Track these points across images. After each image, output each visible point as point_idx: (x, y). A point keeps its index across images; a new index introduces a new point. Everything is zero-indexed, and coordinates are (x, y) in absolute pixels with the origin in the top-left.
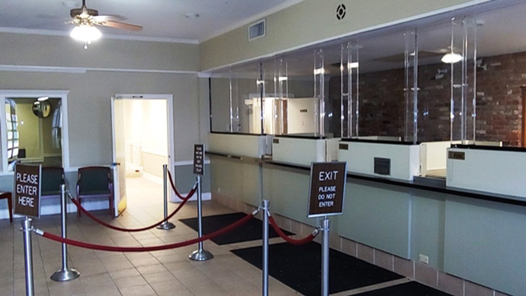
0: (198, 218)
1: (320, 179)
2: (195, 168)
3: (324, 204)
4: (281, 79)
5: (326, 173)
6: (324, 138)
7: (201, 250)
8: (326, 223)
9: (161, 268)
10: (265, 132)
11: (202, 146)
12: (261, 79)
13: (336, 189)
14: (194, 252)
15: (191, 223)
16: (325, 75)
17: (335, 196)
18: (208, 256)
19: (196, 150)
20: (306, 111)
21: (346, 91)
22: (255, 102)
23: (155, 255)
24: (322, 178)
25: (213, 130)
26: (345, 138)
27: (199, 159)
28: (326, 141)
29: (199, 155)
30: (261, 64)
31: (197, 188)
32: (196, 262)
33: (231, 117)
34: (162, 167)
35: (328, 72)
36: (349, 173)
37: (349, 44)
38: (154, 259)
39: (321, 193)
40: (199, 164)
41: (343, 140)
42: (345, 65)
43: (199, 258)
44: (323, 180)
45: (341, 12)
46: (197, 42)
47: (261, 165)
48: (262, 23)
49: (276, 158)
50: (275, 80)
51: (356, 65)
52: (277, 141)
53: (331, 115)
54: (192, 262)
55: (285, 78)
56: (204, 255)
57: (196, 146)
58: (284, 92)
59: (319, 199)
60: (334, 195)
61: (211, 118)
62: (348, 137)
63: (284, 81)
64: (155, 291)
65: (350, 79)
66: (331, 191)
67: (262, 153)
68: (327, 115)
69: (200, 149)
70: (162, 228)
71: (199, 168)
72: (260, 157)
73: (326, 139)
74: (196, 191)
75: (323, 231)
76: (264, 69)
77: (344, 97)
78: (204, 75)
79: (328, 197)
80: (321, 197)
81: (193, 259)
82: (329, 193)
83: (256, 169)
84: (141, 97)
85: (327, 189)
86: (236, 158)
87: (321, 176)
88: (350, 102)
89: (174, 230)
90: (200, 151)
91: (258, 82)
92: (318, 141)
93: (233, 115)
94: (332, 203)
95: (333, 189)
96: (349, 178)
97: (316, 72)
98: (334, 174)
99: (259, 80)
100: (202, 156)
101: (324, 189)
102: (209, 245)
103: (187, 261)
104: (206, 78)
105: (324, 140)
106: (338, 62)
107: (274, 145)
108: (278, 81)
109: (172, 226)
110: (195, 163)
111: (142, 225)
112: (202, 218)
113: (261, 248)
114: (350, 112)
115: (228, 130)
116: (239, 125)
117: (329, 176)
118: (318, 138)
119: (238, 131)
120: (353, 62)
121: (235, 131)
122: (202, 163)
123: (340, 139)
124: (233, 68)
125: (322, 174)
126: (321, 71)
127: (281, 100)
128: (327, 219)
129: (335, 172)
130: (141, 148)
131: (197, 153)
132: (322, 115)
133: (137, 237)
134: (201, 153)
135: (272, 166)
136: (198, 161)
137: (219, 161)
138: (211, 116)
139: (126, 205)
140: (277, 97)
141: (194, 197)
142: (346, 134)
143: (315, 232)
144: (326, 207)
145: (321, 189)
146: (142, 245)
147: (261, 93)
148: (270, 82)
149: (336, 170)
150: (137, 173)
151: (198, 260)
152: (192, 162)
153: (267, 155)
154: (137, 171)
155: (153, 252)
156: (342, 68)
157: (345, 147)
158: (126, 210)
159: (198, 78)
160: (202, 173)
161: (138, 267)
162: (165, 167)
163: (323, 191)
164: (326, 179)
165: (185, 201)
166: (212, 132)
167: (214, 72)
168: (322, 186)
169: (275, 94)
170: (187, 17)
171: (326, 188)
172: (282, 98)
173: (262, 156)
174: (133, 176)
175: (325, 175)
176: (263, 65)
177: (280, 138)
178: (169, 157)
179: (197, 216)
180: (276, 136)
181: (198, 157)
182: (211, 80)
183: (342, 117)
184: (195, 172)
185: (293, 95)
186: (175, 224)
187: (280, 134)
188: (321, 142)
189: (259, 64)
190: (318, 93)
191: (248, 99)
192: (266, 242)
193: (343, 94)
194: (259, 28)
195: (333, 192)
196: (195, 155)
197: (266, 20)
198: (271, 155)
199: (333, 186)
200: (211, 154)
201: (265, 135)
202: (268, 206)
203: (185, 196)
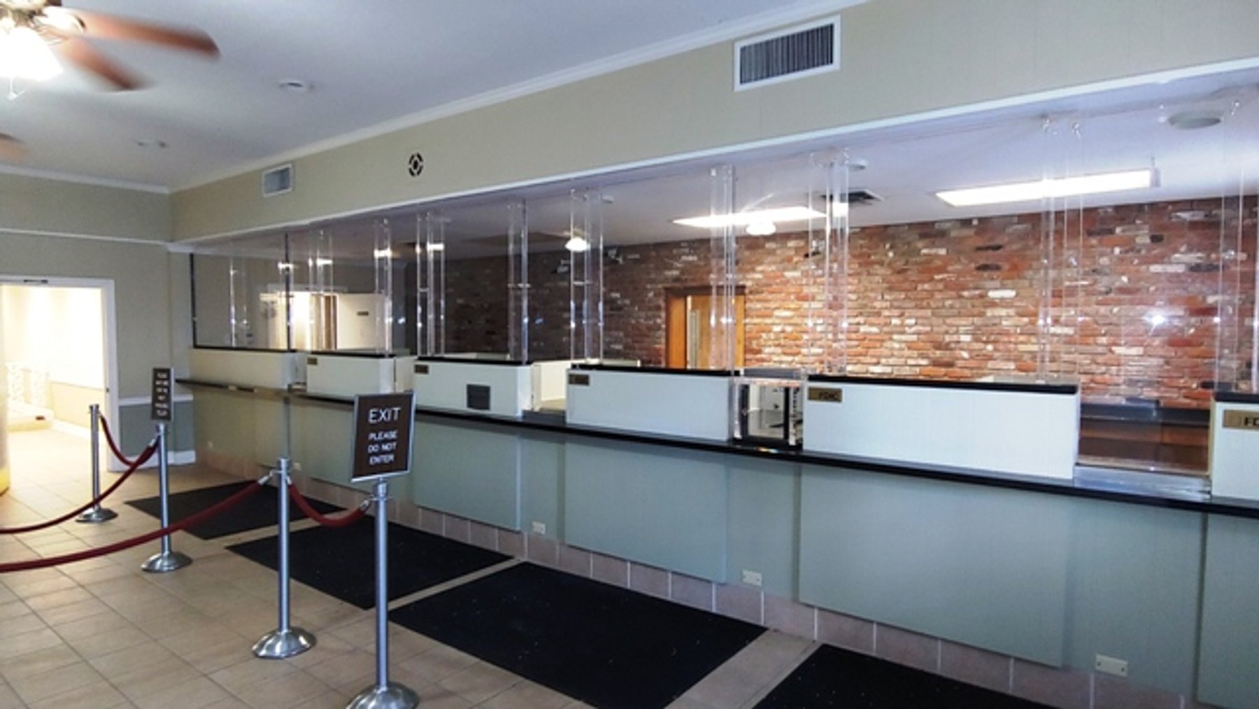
0: (159, 499)
1: (371, 421)
2: (154, 409)
3: (377, 460)
4: (321, 262)
5: (381, 411)
6: (391, 356)
7: (167, 553)
8: (381, 489)
9: (79, 595)
10: (293, 347)
11: (167, 371)
12: (287, 261)
13: (397, 434)
14: (153, 558)
15: (148, 506)
16: (393, 260)
17: (397, 446)
18: (181, 561)
19: (156, 378)
20: (366, 314)
21: (424, 285)
22: (276, 298)
23: (66, 572)
24: (374, 419)
25: (199, 343)
26: (424, 356)
27: (162, 394)
28: (395, 362)
29: (162, 386)
30: (286, 236)
31: (157, 444)
32: (155, 575)
33: (233, 321)
34: (88, 409)
35: (397, 255)
36: (419, 409)
37: (428, 214)
38: (65, 579)
39: (373, 442)
40: (162, 402)
41: (421, 359)
42: (423, 246)
43: (162, 566)
44: (375, 421)
45: (416, 165)
46: (165, 190)
47: (287, 401)
48: (286, 170)
49: (312, 389)
50: (311, 263)
51: (440, 247)
52: (314, 362)
53: (402, 321)
54: (148, 576)
55: (329, 262)
56: (172, 561)
57: (156, 371)
58: (327, 283)
59: (370, 451)
60: (395, 444)
61: (194, 323)
62: (429, 354)
63: (326, 267)
64: (62, 639)
65: (431, 267)
66: (390, 438)
67: (289, 380)
68: (395, 321)
69: (164, 376)
70: (87, 519)
71: (162, 409)
72: (286, 387)
73: (395, 358)
74: (157, 450)
75: (377, 503)
76: (291, 245)
77: (422, 293)
78: (180, 249)
79: (385, 447)
80: (373, 448)
81: (150, 569)
82: (386, 441)
83: (279, 406)
84: (45, 282)
85: (383, 435)
86: (246, 390)
87: (372, 415)
88: (431, 302)
89: (113, 521)
90: (163, 380)
91: (282, 266)
92: (381, 361)
93: (236, 319)
94: (391, 457)
95: (393, 435)
96: (420, 416)
97: (378, 254)
98: (393, 412)
99: (283, 262)
100: (168, 387)
101: (377, 436)
102: (184, 541)
103: (137, 575)
104: (184, 254)
105: (391, 360)
106: (412, 241)
107: (310, 368)
108: (315, 266)
109: (109, 515)
110: (155, 400)
111: (44, 517)
112: (169, 496)
113: (276, 539)
114: (431, 316)
115: (227, 343)
116: (249, 335)
117: (386, 415)
118: (381, 356)
119: (245, 345)
120: (436, 241)
121: (240, 345)
122: (168, 400)
123: (416, 357)
124: (237, 240)
125: (374, 413)
126: (387, 253)
127: (321, 295)
128: (384, 482)
129: (396, 409)
130: (47, 374)
131: (158, 383)
132: (389, 320)
133: (29, 543)
134: (166, 383)
135: (307, 401)
136: (161, 398)
137: (210, 397)
138: (196, 319)
139: (9, 483)
140: (315, 290)
141: (153, 461)
142: (424, 350)
143: (364, 505)
144: (382, 464)
145: (372, 436)
146: (39, 555)
147: (287, 283)
148: (302, 265)
149: (396, 406)
150: (41, 422)
151: (160, 571)
152: (149, 400)
153: (298, 383)
154: (40, 418)
155: (64, 567)
156: (418, 250)
157: (424, 370)
158: (9, 492)
159: (169, 253)
160: (167, 418)
161: (27, 598)
162: (94, 410)
163: (375, 438)
164: (381, 419)
165: (133, 468)
166: (196, 347)
167: (200, 245)
168: (373, 431)
169: (311, 286)
170: (141, 144)
171: (380, 434)
172: (322, 292)
173: (290, 386)
174: (30, 429)
175: (378, 415)
176: (290, 238)
177: (320, 358)
178: (108, 390)
179: (157, 494)
180: (314, 353)
181: (159, 390)
182: (195, 259)
183: (419, 325)
184: (154, 416)
185: (346, 290)
186: (115, 510)
187: (320, 350)
188: (387, 362)
189: (282, 237)
190: (382, 286)
191: (266, 292)
192: (284, 529)
193: (420, 290)
194: (282, 177)
195: (392, 441)
196: (155, 387)
197: (294, 166)
198: (305, 384)
199: (393, 430)
200: (188, 384)
201: (294, 351)
202: (288, 468)
203: (133, 459)
